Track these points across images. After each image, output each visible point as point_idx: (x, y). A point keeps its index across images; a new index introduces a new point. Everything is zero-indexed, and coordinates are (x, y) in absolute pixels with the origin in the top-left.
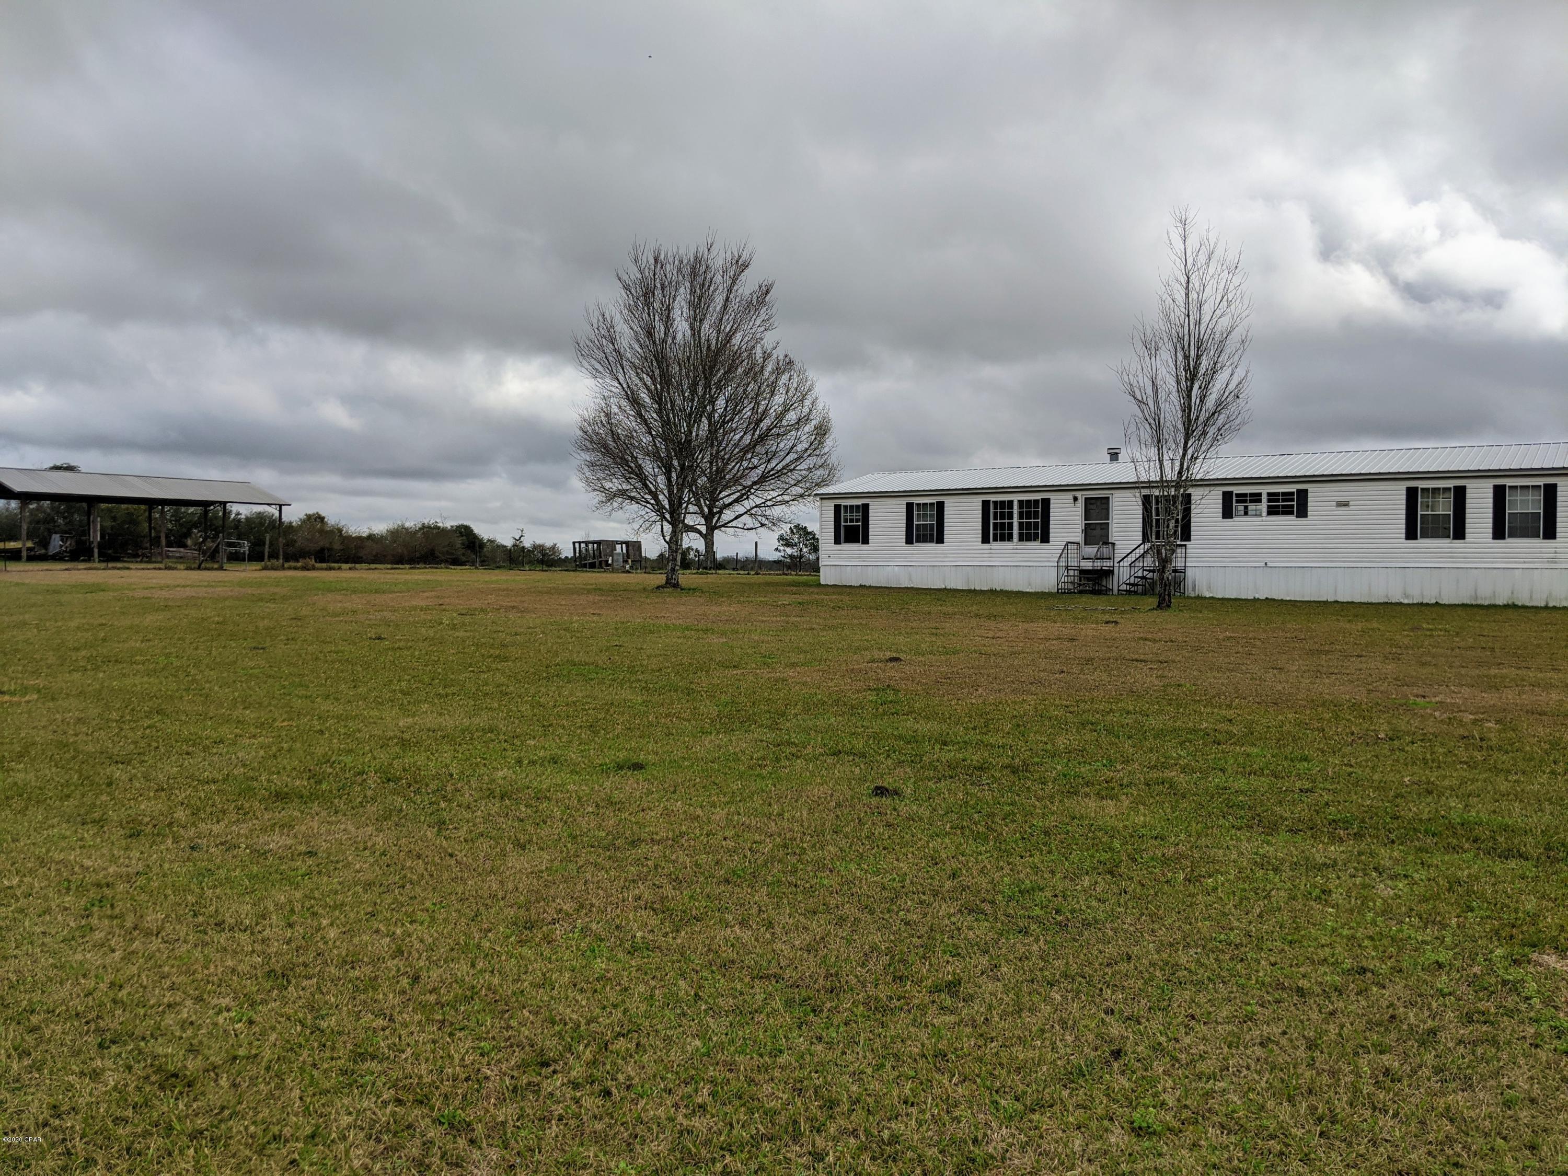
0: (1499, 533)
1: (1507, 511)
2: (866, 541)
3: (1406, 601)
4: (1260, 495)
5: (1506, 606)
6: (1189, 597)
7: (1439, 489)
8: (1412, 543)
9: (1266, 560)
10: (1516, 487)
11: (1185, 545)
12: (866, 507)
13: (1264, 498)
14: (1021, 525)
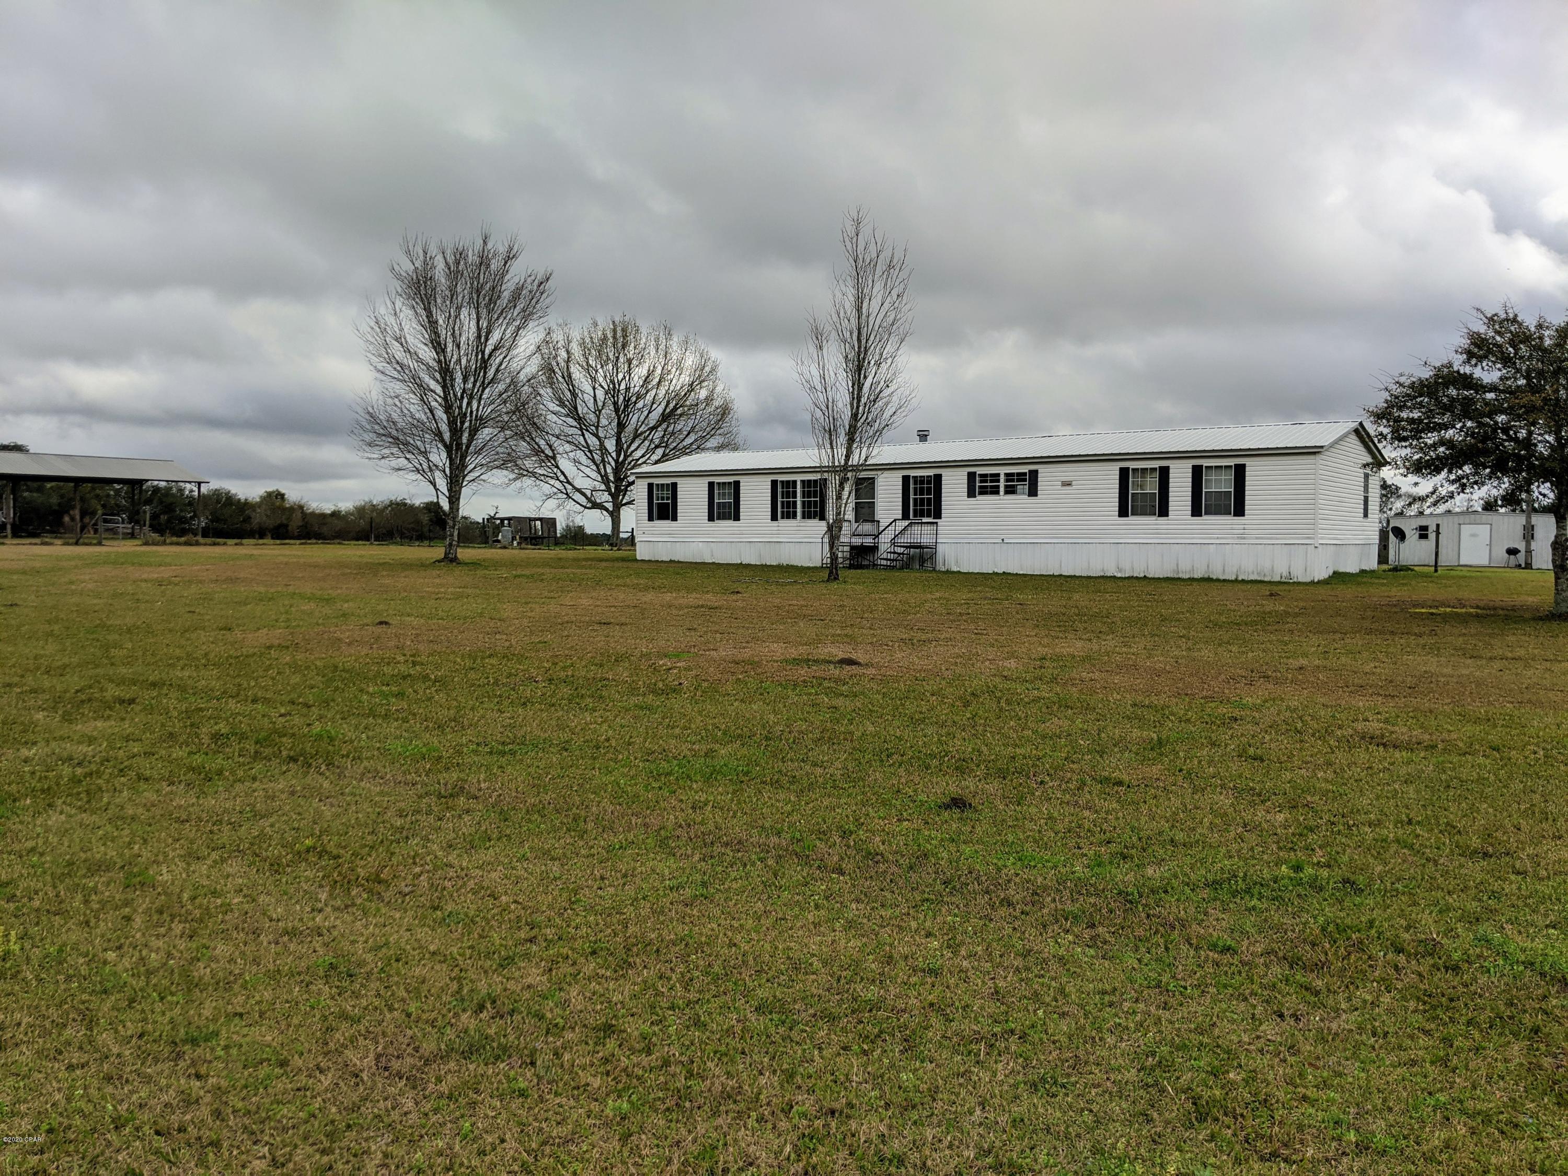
0: (1196, 511)
1: (1204, 490)
2: (675, 518)
3: (1119, 575)
4: (998, 475)
5: (1203, 580)
6: (940, 572)
7: (1147, 469)
8: (1124, 520)
9: (1002, 537)
10: (1211, 467)
11: (936, 523)
12: (674, 485)
13: (1002, 478)
14: (803, 503)
